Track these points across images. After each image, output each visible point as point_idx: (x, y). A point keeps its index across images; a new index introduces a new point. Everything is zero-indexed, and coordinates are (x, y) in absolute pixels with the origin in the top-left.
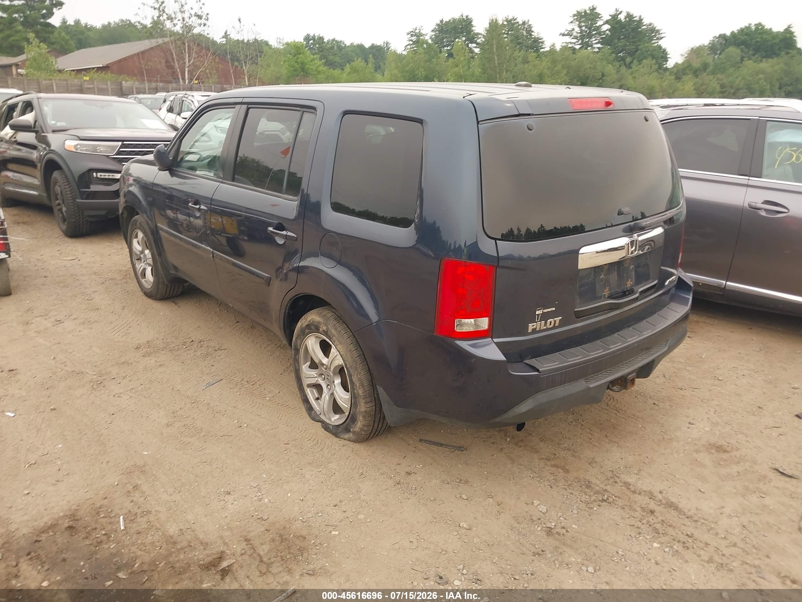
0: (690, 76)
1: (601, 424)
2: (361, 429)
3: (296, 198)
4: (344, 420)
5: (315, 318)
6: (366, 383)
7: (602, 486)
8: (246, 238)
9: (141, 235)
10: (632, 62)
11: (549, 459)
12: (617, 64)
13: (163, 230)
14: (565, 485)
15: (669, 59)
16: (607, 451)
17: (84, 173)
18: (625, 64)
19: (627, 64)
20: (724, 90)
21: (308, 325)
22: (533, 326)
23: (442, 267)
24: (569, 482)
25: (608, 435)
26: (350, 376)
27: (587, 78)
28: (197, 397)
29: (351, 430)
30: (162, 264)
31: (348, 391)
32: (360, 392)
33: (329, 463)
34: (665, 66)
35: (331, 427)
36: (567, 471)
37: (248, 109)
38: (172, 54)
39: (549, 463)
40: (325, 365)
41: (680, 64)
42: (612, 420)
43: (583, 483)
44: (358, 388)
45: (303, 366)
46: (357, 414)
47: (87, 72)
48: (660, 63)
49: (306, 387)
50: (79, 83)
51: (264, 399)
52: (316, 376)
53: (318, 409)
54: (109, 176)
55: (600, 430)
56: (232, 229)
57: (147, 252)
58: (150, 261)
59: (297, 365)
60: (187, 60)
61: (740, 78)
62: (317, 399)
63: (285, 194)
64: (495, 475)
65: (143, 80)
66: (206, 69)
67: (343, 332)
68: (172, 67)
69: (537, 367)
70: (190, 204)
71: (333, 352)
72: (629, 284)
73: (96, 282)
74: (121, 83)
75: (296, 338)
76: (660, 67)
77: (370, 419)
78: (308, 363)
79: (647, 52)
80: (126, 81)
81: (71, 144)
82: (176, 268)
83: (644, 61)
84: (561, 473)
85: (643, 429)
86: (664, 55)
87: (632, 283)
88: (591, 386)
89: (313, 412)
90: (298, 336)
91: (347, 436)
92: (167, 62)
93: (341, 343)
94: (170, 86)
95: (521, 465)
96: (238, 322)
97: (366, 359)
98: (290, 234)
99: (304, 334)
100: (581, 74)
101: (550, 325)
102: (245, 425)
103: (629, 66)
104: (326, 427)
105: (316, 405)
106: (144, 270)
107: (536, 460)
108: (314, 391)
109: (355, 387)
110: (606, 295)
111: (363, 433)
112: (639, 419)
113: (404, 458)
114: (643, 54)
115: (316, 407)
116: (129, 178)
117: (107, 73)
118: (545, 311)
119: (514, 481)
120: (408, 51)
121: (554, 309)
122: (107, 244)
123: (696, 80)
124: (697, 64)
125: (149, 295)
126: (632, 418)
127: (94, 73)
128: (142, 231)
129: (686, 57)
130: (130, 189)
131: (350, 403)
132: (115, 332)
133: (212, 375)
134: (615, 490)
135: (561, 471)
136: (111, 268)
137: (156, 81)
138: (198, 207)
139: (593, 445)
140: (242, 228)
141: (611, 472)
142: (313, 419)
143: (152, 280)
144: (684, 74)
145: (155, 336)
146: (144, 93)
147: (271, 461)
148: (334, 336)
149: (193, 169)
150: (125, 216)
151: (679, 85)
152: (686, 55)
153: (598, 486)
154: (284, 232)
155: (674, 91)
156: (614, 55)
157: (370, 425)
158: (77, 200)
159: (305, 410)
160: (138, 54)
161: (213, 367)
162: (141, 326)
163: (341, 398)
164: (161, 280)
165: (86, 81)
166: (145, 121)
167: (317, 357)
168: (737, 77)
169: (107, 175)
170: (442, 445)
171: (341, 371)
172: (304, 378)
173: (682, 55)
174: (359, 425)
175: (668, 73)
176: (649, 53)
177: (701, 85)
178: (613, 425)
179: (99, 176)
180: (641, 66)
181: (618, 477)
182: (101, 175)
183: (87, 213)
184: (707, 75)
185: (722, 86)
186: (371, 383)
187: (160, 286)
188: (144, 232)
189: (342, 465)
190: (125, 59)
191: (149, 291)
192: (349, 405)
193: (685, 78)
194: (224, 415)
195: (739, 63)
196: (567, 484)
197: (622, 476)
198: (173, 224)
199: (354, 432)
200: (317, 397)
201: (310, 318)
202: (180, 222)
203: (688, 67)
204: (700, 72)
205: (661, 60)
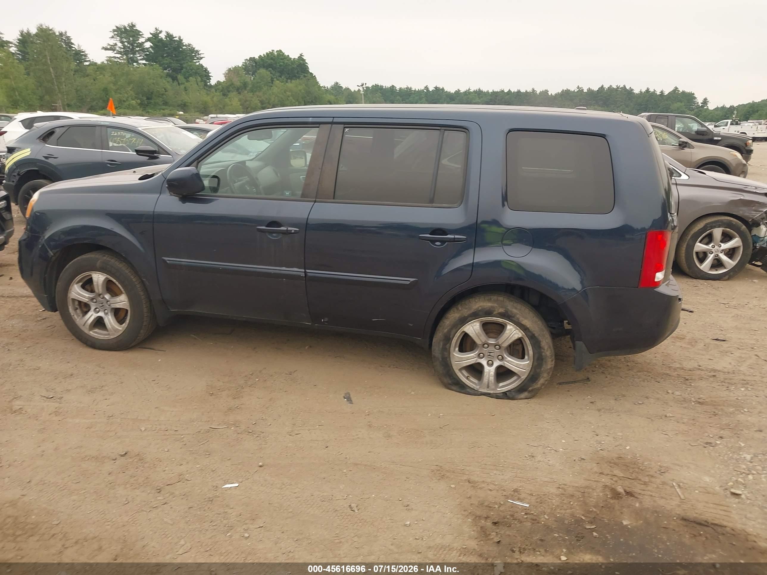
0: (234, 93)
15: (211, 78)
20: (264, 105)
27: (152, 93)
34: (209, 84)
48: (205, 81)
76: (206, 85)
79: (192, 70)
83: (191, 78)
86: (207, 74)
100: (146, 89)
114: (188, 72)
123: (241, 97)
124: (237, 82)
129: (226, 77)
144: (229, 92)
151: (227, 100)
152: (226, 75)
155: (224, 106)
175: (213, 90)
177: (245, 102)
180: (189, 83)
184: (248, 92)
185: (262, 102)
193: (231, 95)
195: (270, 83)
203: (230, 85)
204: (241, 90)
205: (205, 79)
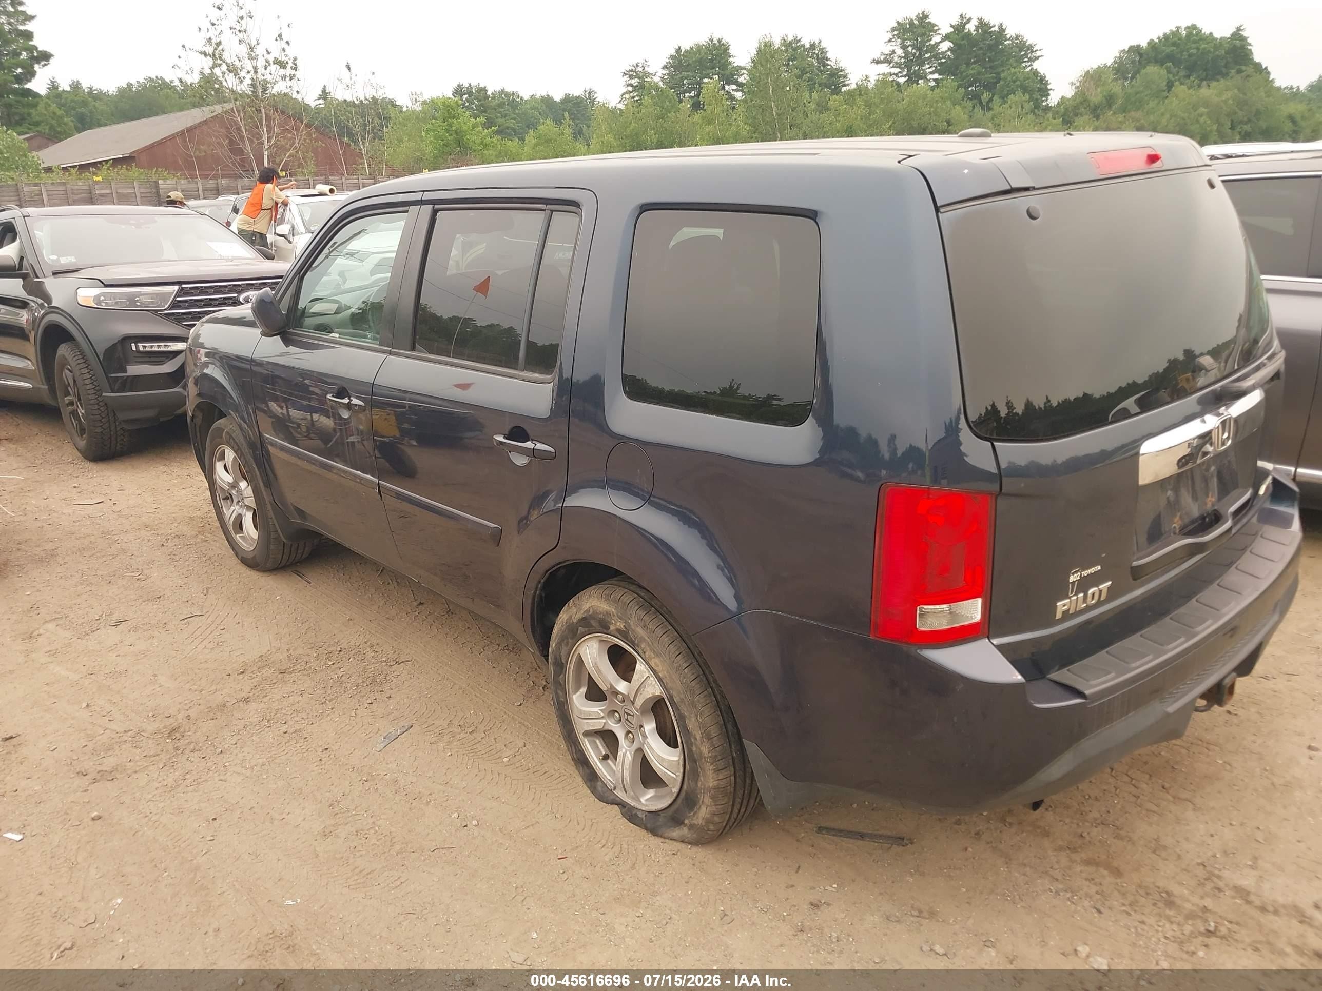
0: (1086, 117)
1: (1146, 763)
2: (708, 821)
3: (549, 377)
4: (670, 802)
5: (599, 604)
6: (714, 731)
7: (1195, 899)
8: (415, 443)
9: (230, 455)
10: (991, 100)
11: (1074, 848)
12: (969, 104)
13: (273, 444)
14: (1124, 905)
15: (1050, 92)
16: (1178, 821)
17: (114, 345)
18: (981, 103)
19: (984, 104)
21: (584, 619)
22: (1064, 606)
23: (883, 503)
24: (1131, 898)
25: (1167, 785)
26: (681, 719)
28: (371, 767)
29: (686, 821)
30: (274, 504)
31: (675, 746)
32: (705, 750)
33: (654, 894)
34: (1044, 104)
35: (640, 814)
36: (1117, 872)
37: (435, 213)
38: (239, 129)
39: (1076, 856)
40: (622, 694)
41: (1068, 99)
42: (1163, 753)
43: (1157, 896)
44: (698, 742)
45: (574, 697)
46: (698, 791)
47: (98, 169)
48: (1037, 100)
49: (582, 736)
50: (86, 188)
51: (499, 760)
52: (602, 715)
53: (609, 777)
54: (159, 346)
55: (1147, 776)
56: (388, 427)
57: (243, 484)
58: (251, 501)
59: (560, 693)
60: (265, 138)
61: (1168, 116)
62: (606, 757)
63: (525, 369)
64: (981, 893)
65: (193, 177)
66: (297, 152)
67: (659, 632)
68: (240, 152)
69: (1080, 687)
70: (329, 396)
71: (642, 672)
72: (1211, 501)
73: (150, 544)
74: (156, 183)
75: (559, 645)
76: (1037, 106)
77: (726, 800)
78: (583, 690)
79: (1015, 81)
80: (165, 179)
81: (88, 295)
82: (301, 513)
83: (1011, 96)
84: (1109, 880)
85: (1228, 767)
86: (1043, 86)
87: (1213, 500)
88: (1171, 709)
89: (599, 783)
90: (562, 640)
91: (676, 833)
92: (232, 142)
93: (658, 655)
94: (240, 183)
95: (1025, 865)
96: (421, 604)
97: (709, 684)
98: (540, 446)
99: (575, 634)
101: (1093, 598)
102: (475, 822)
103: (987, 108)
104: (631, 814)
105: (603, 770)
106: (240, 518)
107: (1050, 853)
108: (598, 741)
109: (693, 740)
110: (1177, 528)
111: (712, 827)
112: (1212, 747)
113: (797, 872)
114: (1008, 86)
115: (605, 773)
116: (199, 351)
117: (131, 167)
118: (1085, 573)
119: (1022, 904)
120: (625, 102)
121: (1099, 568)
122: (162, 468)
123: (1097, 123)
124: (1096, 96)
125: (250, 562)
126: (1198, 745)
127: (108, 169)
128: (233, 448)
129: (1077, 87)
130: (206, 371)
131: (682, 771)
132: (197, 642)
133: (391, 717)
134: (1225, 905)
135: (1106, 872)
136: (174, 515)
137: (216, 177)
138: (346, 401)
139: (1147, 810)
140: (406, 426)
141: (1201, 867)
142: (602, 798)
143: (256, 537)
144: (1077, 115)
145: (273, 645)
146: (197, 197)
147: (540, 899)
148: (642, 640)
149: (325, 328)
150: (198, 420)
152: (1078, 84)
153: (1188, 901)
154: (529, 443)
156: (962, 90)
157: (726, 813)
158: (104, 394)
159: (580, 779)
160: (182, 132)
161: (391, 700)
162: (243, 625)
163: (661, 760)
164: (273, 535)
165: (97, 183)
166: (215, 246)
167: (605, 680)
168: (1163, 114)
169: (155, 347)
170: (862, 836)
171: (657, 707)
172: (576, 718)
173: (1072, 84)
174: (704, 812)
175: (1050, 115)
176: (1018, 83)
178: (1167, 762)
179: (141, 349)
180: (1006, 106)
181: (1219, 877)
182: (144, 347)
183: (122, 416)
184: (1114, 113)
186: (724, 730)
187: (272, 547)
188: (237, 450)
189: (680, 898)
190: (161, 143)
191: (250, 556)
192: (680, 774)
193: (1079, 121)
194: (428, 803)
195: (1164, 91)
196: (1127, 903)
197: (1226, 874)
198: (282, 426)
199: (691, 827)
200: (604, 753)
201: (588, 606)
202: (293, 423)
203: (1081, 103)
204: (1101, 110)
205: (1036, 95)
